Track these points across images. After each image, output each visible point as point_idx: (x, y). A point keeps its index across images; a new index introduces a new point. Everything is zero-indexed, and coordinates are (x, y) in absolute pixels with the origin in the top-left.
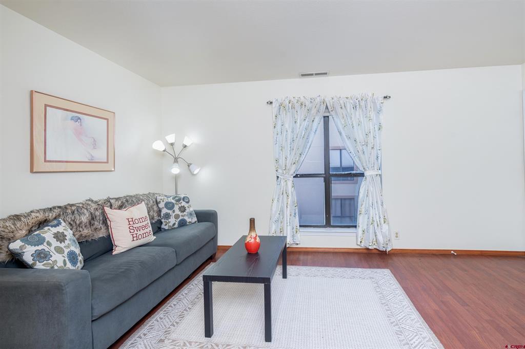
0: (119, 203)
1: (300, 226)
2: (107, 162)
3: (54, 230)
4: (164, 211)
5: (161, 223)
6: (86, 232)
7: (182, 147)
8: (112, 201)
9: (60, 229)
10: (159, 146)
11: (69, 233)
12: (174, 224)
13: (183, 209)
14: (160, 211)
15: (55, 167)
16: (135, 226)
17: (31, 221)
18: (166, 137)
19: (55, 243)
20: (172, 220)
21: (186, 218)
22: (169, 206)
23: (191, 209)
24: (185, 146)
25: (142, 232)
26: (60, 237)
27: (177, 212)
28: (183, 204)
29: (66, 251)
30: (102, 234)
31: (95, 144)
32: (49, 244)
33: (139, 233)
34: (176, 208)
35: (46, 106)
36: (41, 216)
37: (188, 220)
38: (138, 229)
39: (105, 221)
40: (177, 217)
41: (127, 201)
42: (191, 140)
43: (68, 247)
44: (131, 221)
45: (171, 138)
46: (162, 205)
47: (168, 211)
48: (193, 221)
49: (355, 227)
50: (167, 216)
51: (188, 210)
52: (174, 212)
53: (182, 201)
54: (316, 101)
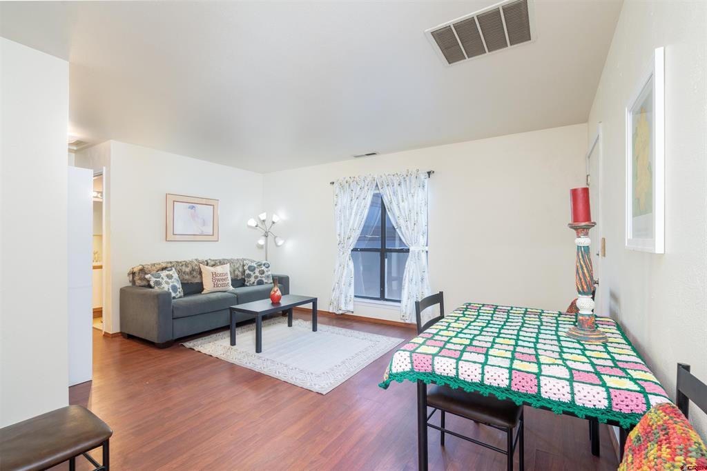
0: (213, 263)
1: (355, 296)
2: (213, 235)
3: (168, 273)
4: (247, 272)
5: (245, 281)
6: (187, 277)
7: (271, 223)
8: (209, 261)
9: (171, 273)
10: (252, 223)
11: (176, 276)
12: (254, 283)
13: (262, 272)
14: (244, 271)
15: (177, 238)
16: (217, 278)
17: (158, 267)
18: (259, 216)
19: (166, 279)
20: (252, 279)
21: (263, 279)
22: (252, 269)
23: (269, 273)
24: (274, 223)
25: (221, 282)
26: (170, 277)
27: (257, 273)
28: (263, 268)
29: (171, 284)
30: (197, 280)
31: (204, 223)
32: (162, 278)
33: (219, 283)
34: (257, 271)
35: (174, 201)
36: (164, 265)
37: (265, 281)
38: (218, 280)
39: (201, 273)
40: (256, 277)
41: (220, 262)
42: (280, 217)
43: (173, 282)
44: (214, 274)
45: (263, 216)
46: (246, 268)
47: (250, 273)
48: (269, 282)
49: (399, 301)
50: (249, 276)
51: (266, 274)
52: (254, 273)
53: (262, 266)
54: (368, 179)
